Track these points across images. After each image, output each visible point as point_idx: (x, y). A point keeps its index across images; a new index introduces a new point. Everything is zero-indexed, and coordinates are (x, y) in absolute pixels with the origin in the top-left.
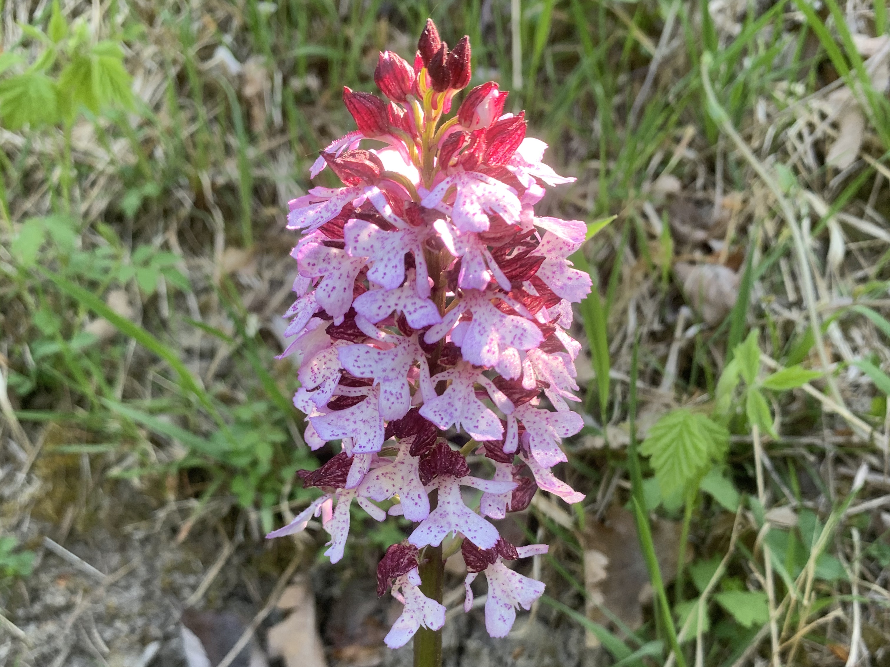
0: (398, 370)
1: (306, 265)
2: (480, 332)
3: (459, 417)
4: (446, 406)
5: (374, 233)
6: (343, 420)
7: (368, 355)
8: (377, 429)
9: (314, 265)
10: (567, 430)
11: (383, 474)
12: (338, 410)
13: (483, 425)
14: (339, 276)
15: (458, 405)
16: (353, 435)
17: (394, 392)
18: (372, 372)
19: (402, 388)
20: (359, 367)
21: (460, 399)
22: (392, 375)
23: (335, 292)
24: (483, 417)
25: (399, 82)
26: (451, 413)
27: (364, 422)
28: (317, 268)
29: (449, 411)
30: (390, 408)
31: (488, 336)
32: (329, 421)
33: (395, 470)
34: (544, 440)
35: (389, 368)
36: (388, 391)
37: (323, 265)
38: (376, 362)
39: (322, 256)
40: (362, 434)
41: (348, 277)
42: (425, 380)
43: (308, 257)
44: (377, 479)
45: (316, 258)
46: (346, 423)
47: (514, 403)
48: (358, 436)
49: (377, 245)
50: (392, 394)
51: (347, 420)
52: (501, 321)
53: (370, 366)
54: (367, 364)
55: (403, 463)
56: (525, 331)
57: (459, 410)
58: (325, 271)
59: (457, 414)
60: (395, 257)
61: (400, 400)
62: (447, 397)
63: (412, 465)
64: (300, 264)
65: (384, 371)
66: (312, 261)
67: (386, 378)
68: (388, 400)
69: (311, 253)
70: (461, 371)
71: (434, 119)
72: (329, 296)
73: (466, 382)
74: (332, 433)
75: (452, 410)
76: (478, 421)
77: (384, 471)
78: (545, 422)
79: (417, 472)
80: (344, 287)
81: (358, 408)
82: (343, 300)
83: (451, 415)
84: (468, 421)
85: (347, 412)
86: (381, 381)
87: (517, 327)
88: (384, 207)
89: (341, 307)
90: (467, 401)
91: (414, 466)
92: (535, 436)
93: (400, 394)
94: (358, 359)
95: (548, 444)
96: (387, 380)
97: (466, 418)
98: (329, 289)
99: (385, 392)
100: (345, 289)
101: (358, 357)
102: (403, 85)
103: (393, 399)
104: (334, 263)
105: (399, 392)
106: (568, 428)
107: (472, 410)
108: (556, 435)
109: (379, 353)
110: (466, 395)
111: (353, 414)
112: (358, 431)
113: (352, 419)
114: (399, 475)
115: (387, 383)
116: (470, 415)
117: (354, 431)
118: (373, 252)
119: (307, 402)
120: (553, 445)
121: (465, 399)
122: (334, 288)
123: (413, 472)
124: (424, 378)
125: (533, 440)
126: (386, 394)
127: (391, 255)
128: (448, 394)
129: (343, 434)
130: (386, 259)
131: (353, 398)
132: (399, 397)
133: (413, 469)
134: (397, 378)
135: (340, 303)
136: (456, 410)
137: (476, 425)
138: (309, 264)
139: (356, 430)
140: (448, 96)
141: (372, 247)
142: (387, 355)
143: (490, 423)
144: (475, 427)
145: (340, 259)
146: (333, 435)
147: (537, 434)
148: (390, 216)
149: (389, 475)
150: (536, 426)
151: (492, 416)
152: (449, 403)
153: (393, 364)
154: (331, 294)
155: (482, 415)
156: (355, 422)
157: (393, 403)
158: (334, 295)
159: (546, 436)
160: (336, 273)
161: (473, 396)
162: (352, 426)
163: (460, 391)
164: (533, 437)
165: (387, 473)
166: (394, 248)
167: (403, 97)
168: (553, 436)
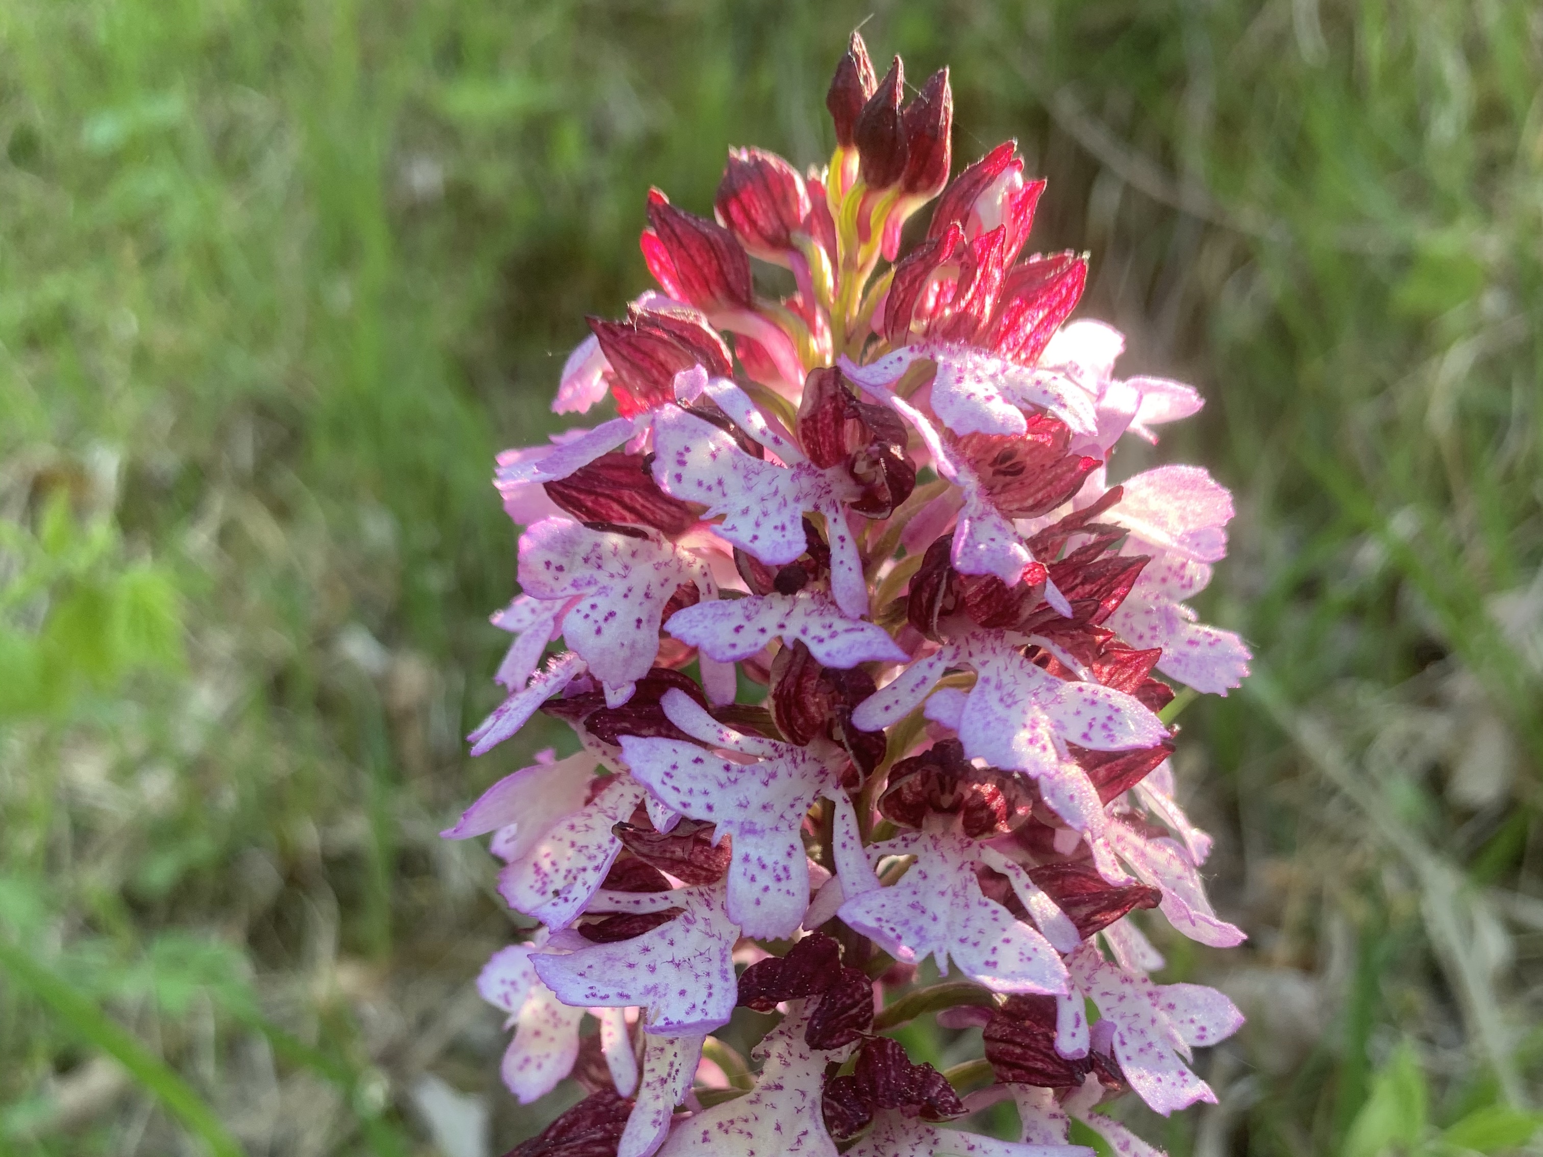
0: (778, 809)
1: (542, 567)
2: (1001, 700)
3: (944, 938)
4: (907, 913)
5: (724, 454)
6: (620, 965)
7: (699, 767)
8: (716, 980)
9: (560, 569)
10: (1203, 1029)
11: (720, 1125)
12: (606, 942)
13: (1008, 957)
14: (625, 591)
15: (939, 906)
16: (647, 1001)
17: (768, 861)
18: (710, 808)
19: (789, 854)
20: (676, 789)
21: (943, 893)
22: (763, 820)
23: (614, 623)
24: (1007, 941)
25: (774, 203)
26: (921, 928)
27: (678, 965)
28: (566, 579)
29: (914, 925)
30: (758, 902)
31: (1024, 712)
32: (584, 969)
33: (758, 1109)
34: (1150, 1045)
35: (756, 802)
36: (754, 856)
37: (582, 572)
38: (722, 786)
39: (584, 549)
40: (673, 995)
41: (647, 596)
42: (849, 844)
43: (549, 547)
44: (705, 1140)
45: (566, 553)
46: (628, 974)
47: (1079, 927)
48: (662, 1003)
49: (733, 482)
50: (764, 867)
51: (631, 966)
52: (1049, 690)
53: (706, 793)
54: (698, 786)
55: (779, 1087)
56: (1118, 710)
57: (943, 919)
58: (589, 583)
59: (938, 929)
60: (779, 510)
61: (784, 885)
62: (908, 891)
63: (803, 1094)
64: (526, 565)
65: (743, 806)
66: (556, 559)
67: (747, 827)
68: (753, 879)
69: (554, 538)
70: (938, 836)
71: (862, 269)
72: (599, 631)
73: (954, 859)
74: (589, 992)
75: (924, 921)
76: (994, 950)
77: (725, 1118)
78: (1147, 1001)
79: (819, 1112)
80: (636, 617)
81: (662, 935)
82: (633, 645)
83: (919, 931)
84: (967, 949)
85: (631, 947)
86: (734, 832)
87: (1093, 703)
88: (748, 412)
89: (627, 662)
90: (961, 901)
91: (809, 1098)
92: (1126, 1033)
93: (785, 869)
94: (674, 773)
95: (1161, 1057)
96: (748, 830)
97: (963, 941)
98: (598, 615)
99: (746, 859)
100: (639, 621)
101: (674, 767)
102: (784, 212)
103: (765, 879)
104: (614, 566)
105: (782, 862)
106: (1203, 1024)
107: (977, 924)
108: (1179, 1037)
109: (727, 768)
110: (958, 888)
111: (646, 950)
112: (661, 989)
113: (645, 960)
114: (770, 1121)
115: (751, 839)
116: (973, 936)
117: (652, 990)
118: (724, 495)
119: (513, 983)
120: (1171, 1061)
121: (956, 895)
122: (612, 614)
123: (807, 1112)
124: (846, 839)
125: (1123, 1043)
126: (747, 865)
127: (771, 506)
128: (909, 884)
129: (621, 995)
130: (756, 511)
131: (644, 917)
132: (783, 875)
133: (807, 1104)
134: (777, 829)
135: (625, 653)
136: (935, 919)
137: (992, 959)
138: (548, 564)
139: (655, 987)
140: (894, 216)
141: (720, 483)
142: (748, 774)
143: (1028, 953)
144: (987, 963)
145: (628, 560)
146: (594, 995)
147: (1130, 1029)
148: (763, 432)
149: (739, 1125)
150: (1124, 1007)
151: (1032, 938)
152: (913, 906)
153: (766, 795)
154: (604, 626)
155: (1006, 935)
156: (652, 969)
157: (766, 889)
158: (611, 630)
159: (1153, 1036)
160: (620, 586)
161: (975, 890)
162: (645, 979)
163: (942, 877)
164: (1121, 1035)
165: (732, 1122)
166: (776, 493)
167: (783, 234)
168: (1171, 1039)
